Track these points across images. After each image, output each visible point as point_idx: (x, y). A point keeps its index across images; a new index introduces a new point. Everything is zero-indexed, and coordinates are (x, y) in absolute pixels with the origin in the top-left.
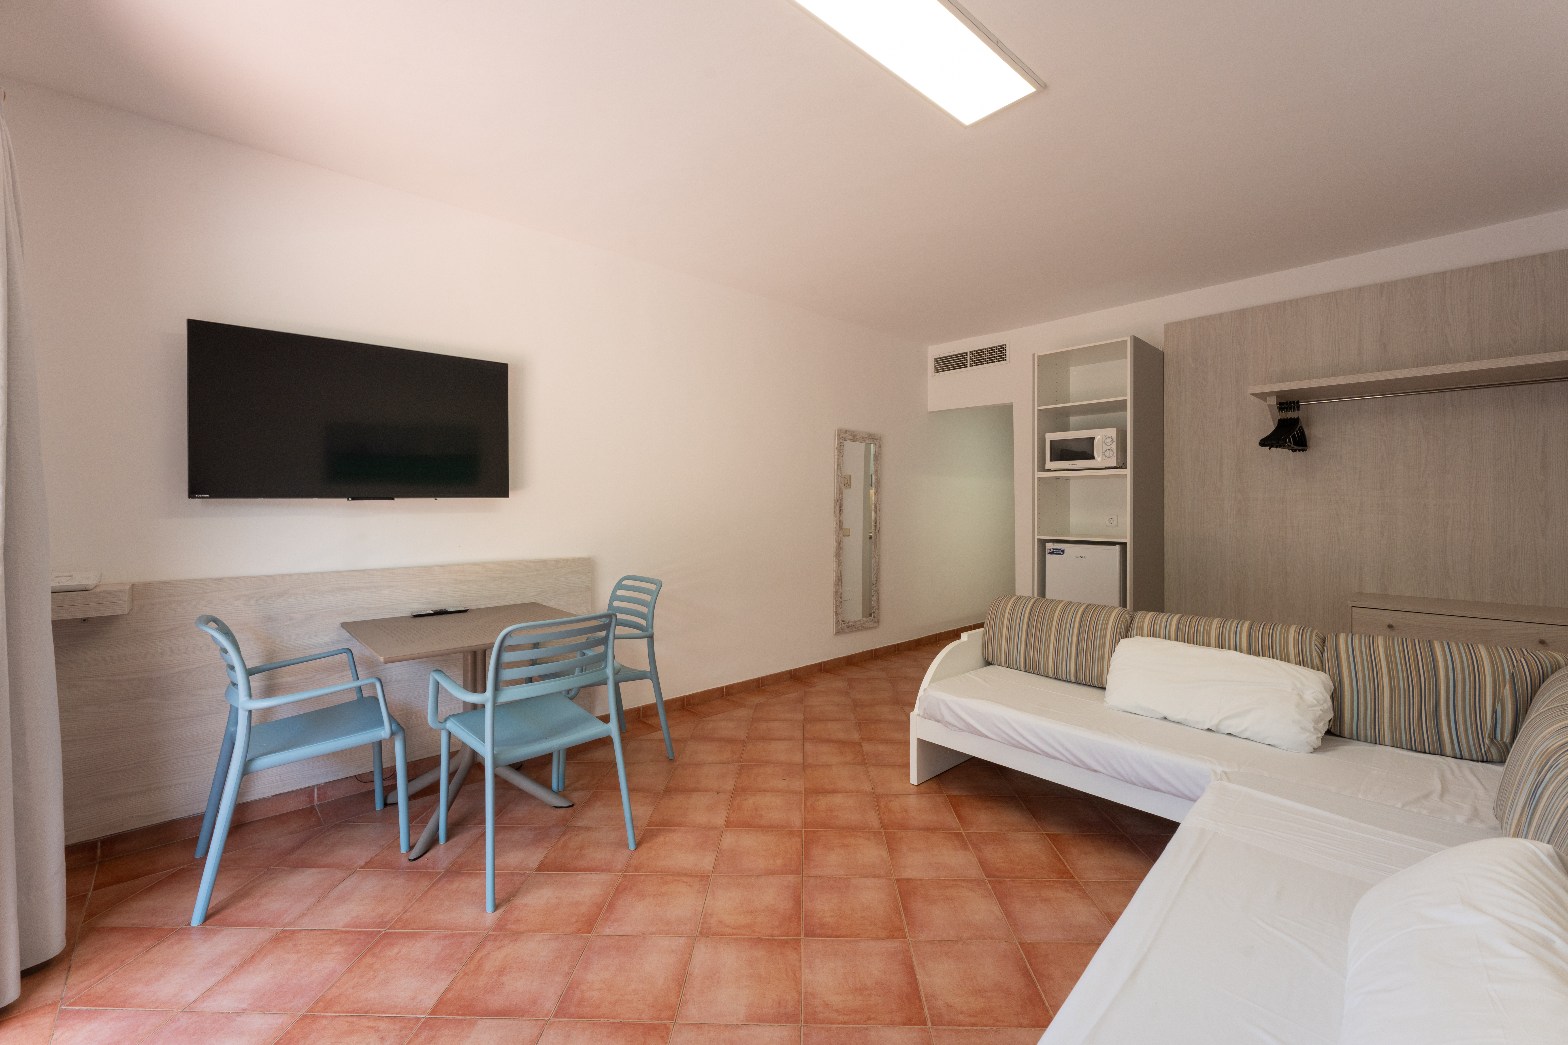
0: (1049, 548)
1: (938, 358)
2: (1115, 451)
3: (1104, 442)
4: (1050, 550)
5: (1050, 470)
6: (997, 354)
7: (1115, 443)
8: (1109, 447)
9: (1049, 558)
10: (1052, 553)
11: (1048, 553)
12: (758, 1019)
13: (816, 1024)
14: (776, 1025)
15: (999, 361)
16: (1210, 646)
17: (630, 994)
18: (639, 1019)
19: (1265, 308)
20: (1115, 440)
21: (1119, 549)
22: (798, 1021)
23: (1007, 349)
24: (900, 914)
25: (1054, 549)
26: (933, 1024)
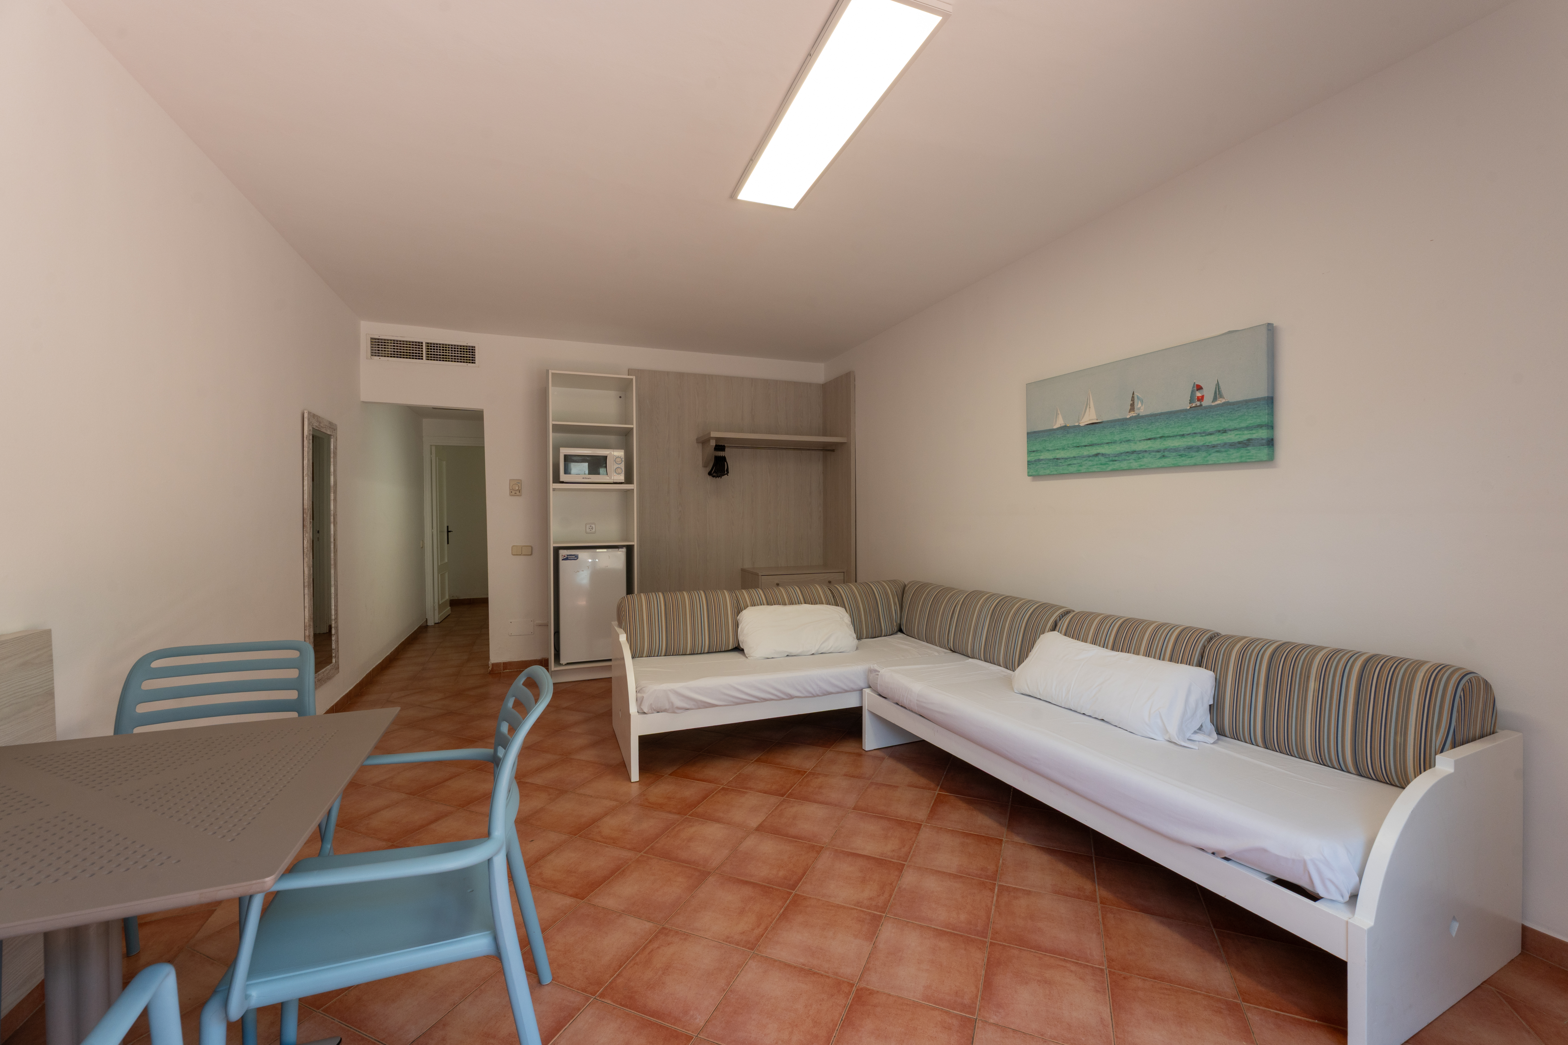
0: (564, 554)
1: (375, 339)
2: (623, 469)
3: (615, 461)
4: (564, 556)
5: (563, 482)
6: (466, 354)
7: (623, 463)
8: (619, 466)
9: (563, 564)
10: (567, 559)
11: (563, 560)
12: (872, 935)
13: (887, 908)
14: (880, 927)
15: (467, 362)
16: (786, 605)
17: (809, 1010)
18: (845, 1007)
19: (695, 375)
20: (623, 460)
21: (626, 551)
22: (881, 917)
23: (476, 351)
24: (796, 841)
25: (568, 555)
26: (906, 861)
